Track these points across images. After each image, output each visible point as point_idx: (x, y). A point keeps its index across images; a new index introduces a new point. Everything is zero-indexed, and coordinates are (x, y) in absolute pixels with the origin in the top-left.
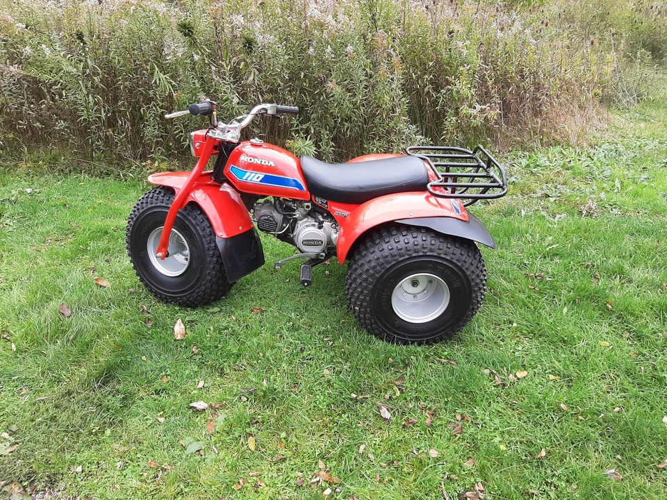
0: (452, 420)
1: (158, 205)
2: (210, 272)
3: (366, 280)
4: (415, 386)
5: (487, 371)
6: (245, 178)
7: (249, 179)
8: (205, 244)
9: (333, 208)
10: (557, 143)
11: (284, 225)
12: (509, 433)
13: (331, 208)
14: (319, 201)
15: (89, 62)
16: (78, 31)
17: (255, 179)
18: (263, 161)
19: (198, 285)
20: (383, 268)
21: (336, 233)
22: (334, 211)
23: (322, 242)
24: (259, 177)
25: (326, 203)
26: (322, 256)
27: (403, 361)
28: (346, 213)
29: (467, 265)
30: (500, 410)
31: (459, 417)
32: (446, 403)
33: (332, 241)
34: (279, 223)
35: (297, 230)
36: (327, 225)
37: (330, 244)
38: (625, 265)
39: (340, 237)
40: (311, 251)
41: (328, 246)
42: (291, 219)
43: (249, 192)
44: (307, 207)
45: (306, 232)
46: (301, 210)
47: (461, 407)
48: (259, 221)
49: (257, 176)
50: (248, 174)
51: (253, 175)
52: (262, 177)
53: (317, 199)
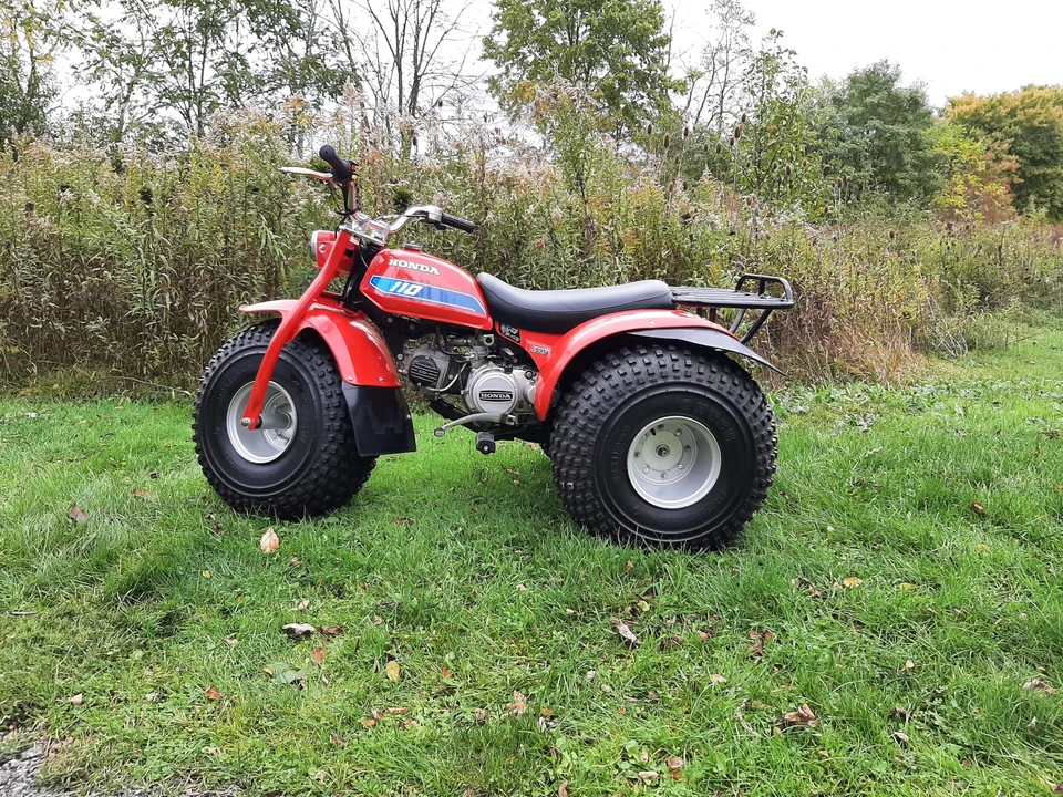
0: (744, 639)
1: (253, 345)
2: (328, 447)
3: (584, 428)
4: (675, 598)
5: (795, 582)
6: (393, 289)
7: (399, 291)
8: (323, 398)
9: (528, 342)
10: (856, 378)
11: (450, 377)
13: (525, 343)
14: (506, 330)
15: (156, 233)
16: (144, 188)
17: (408, 292)
18: (422, 266)
19: (307, 471)
20: (612, 405)
21: (532, 384)
22: (530, 346)
23: (511, 396)
24: (412, 291)
25: (518, 335)
26: (511, 420)
27: (652, 570)
28: (548, 349)
29: (744, 402)
30: (824, 625)
31: (755, 635)
32: (731, 617)
33: (526, 398)
34: (442, 372)
35: (470, 382)
36: (518, 373)
37: (523, 401)
38: (992, 469)
39: (538, 389)
40: (494, 411)
41: (520, 405)
42: (461, 365)
43: (399, 313)
44: (489, 340)
45: (486, 378)
46: (479, 348)
47: (758, 620)
48: (411, 366)
49: (413, 286)
50: (398, 284)
51: (406, 285)
52: (419, 288)
53: (503, 328)
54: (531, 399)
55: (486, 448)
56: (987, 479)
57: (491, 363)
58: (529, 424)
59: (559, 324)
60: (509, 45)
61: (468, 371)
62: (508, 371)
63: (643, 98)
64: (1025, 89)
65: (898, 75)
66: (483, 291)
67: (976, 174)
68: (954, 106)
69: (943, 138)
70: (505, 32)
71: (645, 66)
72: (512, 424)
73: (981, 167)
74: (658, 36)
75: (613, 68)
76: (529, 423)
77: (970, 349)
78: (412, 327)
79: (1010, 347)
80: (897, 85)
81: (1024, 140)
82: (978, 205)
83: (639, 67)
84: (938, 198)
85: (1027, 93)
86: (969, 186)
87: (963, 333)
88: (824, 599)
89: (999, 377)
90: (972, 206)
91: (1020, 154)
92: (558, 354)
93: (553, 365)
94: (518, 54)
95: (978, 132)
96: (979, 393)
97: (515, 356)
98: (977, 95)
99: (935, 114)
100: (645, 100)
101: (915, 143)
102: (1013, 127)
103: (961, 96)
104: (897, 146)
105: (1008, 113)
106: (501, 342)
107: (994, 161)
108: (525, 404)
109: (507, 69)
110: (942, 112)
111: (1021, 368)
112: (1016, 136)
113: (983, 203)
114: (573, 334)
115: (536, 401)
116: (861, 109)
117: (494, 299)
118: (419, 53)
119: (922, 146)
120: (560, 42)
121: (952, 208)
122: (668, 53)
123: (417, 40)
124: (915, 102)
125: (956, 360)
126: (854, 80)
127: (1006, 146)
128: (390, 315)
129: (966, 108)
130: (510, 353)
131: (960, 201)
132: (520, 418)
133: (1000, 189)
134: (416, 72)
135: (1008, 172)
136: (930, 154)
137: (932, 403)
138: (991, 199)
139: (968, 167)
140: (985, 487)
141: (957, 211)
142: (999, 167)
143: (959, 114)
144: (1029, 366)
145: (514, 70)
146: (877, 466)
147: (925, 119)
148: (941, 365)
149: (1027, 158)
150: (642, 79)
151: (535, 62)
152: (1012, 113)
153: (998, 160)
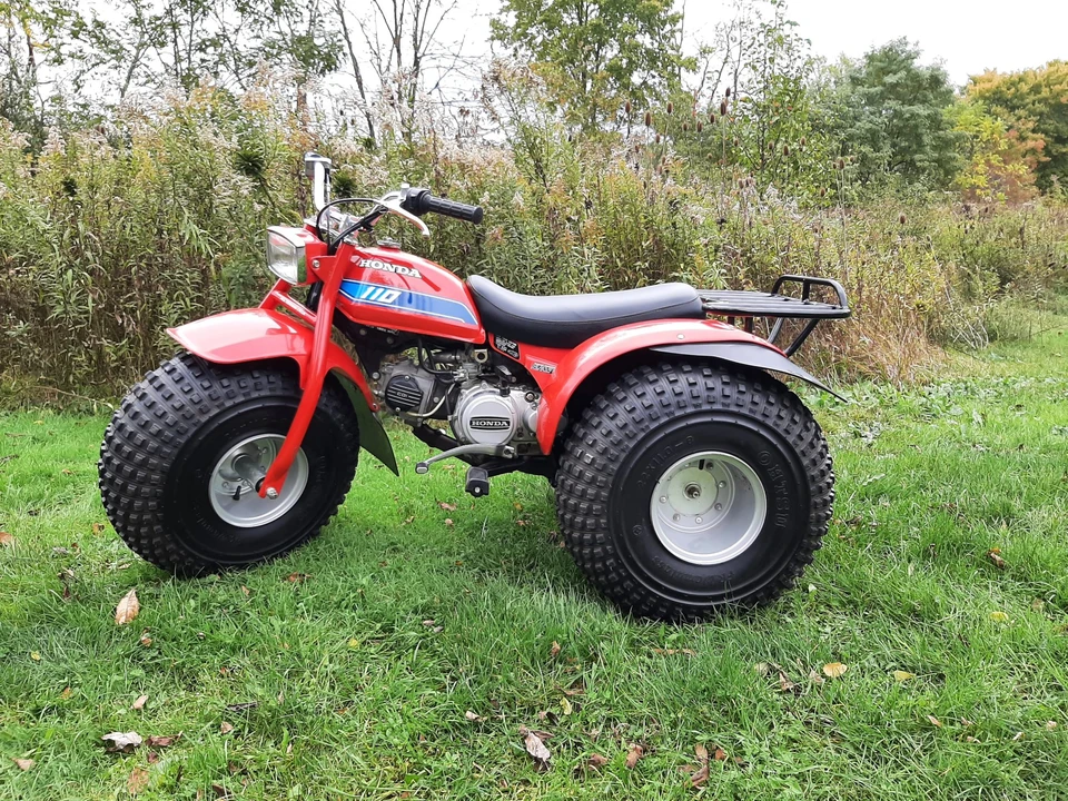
0: (688, 760)
4: (608, 696)
5: (762, 667)
6: (364, 296)
7: (373, 298)
9: (529, 358)
11: (436, 399)
12: (816, 778)
13: (525, 359)
14: (502, 344)
15: (81, 228)
17: (382, 299)
21: (534, 408)
22: (530, 363)
23: (508, 423)
24: (388, 297)
25: (516, 350)
26: (508, 451)
28: (552, 367)
30: (793, 736)
31: (702, 753)
32: (674, 725)
33: (526, 424)
34: (426, 393)
35: (460, 405)
36: (517, 394)
37: (523, 429)
38: (1013, 503)
39: (541, 414)
40: (488, 441)
41: (519, 433)
42: (448, 386)
43: (372, 324)
44: (481, 356)
45: (479, 401)
46: (469, 366)
47: (708, 731)
48: (388, 388)
49: (388, 292)
50: (371, 289)
51: (380, 291)
52: (396, 294)
53: (498, 341)
54: (533, 427)
55: (478, 490)
56: (1007, 515)
57: (484, 383)
58: (531, 455)
59: (566, 337)
60: (518, 26)
61: (457, 392)
62: (505, 393)
63: (654, 77)
64: (1050, 65)
65: (917, 53)
66: (475, 297)
67: (998, 152)
68: (975, 83)
69: (965, 117)
70: (513, 13)
71: (656, 45)
72: (510, 456)
73: (1003, 146)
74: (669, 13)
75: (622, 48)
76: (529, 453)
77: (991, 340)
78: (389, 341)
79: (1034, 338)
80: (917, 63)
81: (1049, 118)
82: (1000, 185)
83: (649, 46)
84: (959, 178)
85: (1052, 69)
86: (990, 166)
87: (984, 324)
88: (797, 696)
89: (1023, 373)
90: (993, 186)
91: (1046, 132)
92: (566, 372)
93: (560, 387)
94: (526, 35)
95: (999, 109)
96: (1001, 394)
97: (513, 375)
98: (999, 72)
99: (957, 92)
100: (657, 80)
101: (936, 123)
102: (1037, 105)
103: (982, 73)
104: (916, 126)
105: (1031, 90)
106: (496, 358)
107: (1018, 139)
108: (525, 432)
109: (516, 50)
110: (964, 90)
111: (1047, 361)
112: (1041, 114)
113: (1006, 183)
114: (584, 349)
115: (539, 429)
116: (879, 89)
117: (487, 307)
118: (419, 33)
119: (942, 126)
120: (569, 22)
121: (974, 187)
122: (681, 31)
123: (416, 19)
124: (936, 81)
125: (975, 353)
126: (871, 58)
127: (1031, 125)
128: (363, 327)
129: (988, 85)
130: (507, 373)
131: (981, 181)
132: (519, 448)
133: (1022, 169)
134: (416, 54)
135: (1033, 151)
136: (950, 133)
137: (948, 408)
138: (1014, 179)
139: (990, 145)
140: (1004, 525)
141: (978, 191)
142: (1022, 147)
143: (980, 92)
144: (1053, 359)
145: (522, 52)
146: (878, 496)
147: (946, 98)
148: (960, 359)
149: (1052, 137)
150: (652, 58)
151: (544, 43)
152: (1036, 89)
153: (1022, 139)
